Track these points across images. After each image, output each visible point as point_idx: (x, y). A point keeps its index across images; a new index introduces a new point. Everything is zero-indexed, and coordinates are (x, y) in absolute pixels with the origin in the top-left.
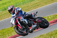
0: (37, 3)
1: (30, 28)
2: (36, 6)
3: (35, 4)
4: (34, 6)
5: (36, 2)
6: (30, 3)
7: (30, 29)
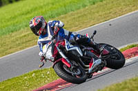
0: (25, 36)
1: (88, 68)
2: (23, 43)
3: (21, 38)
4: (17, 43)
5: (23, 35)
6: (8, 36)
7: (90, 70)
